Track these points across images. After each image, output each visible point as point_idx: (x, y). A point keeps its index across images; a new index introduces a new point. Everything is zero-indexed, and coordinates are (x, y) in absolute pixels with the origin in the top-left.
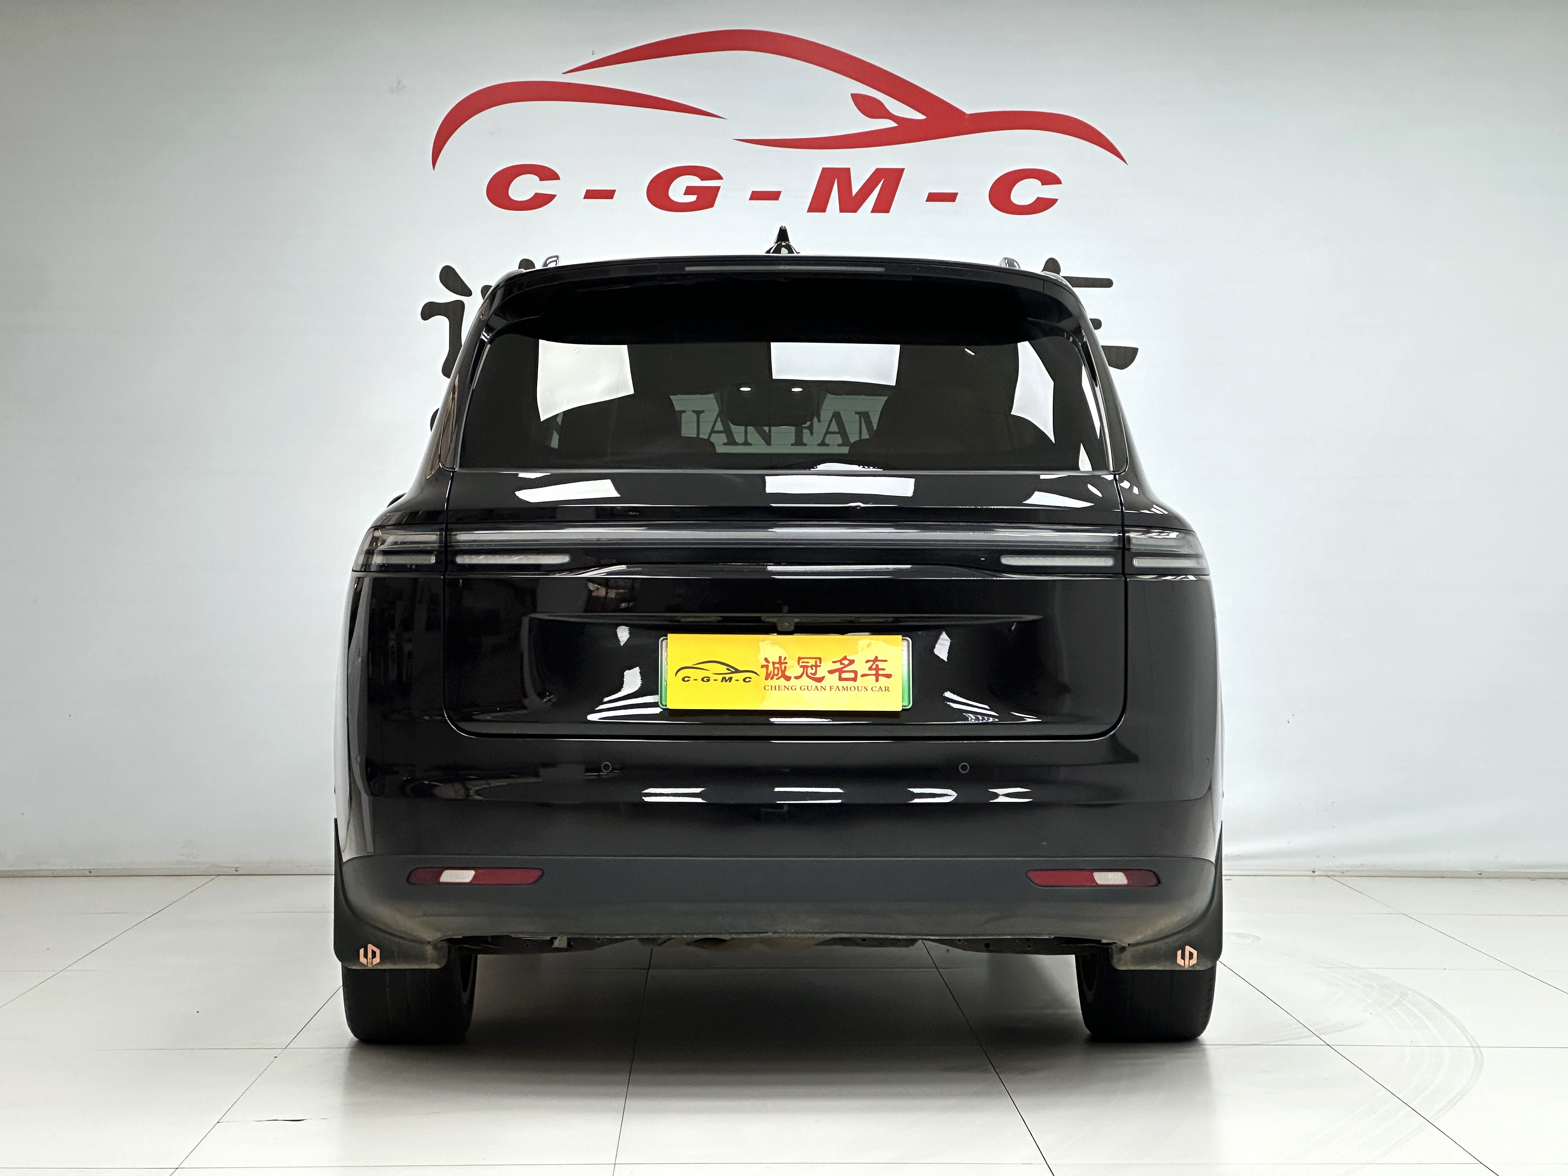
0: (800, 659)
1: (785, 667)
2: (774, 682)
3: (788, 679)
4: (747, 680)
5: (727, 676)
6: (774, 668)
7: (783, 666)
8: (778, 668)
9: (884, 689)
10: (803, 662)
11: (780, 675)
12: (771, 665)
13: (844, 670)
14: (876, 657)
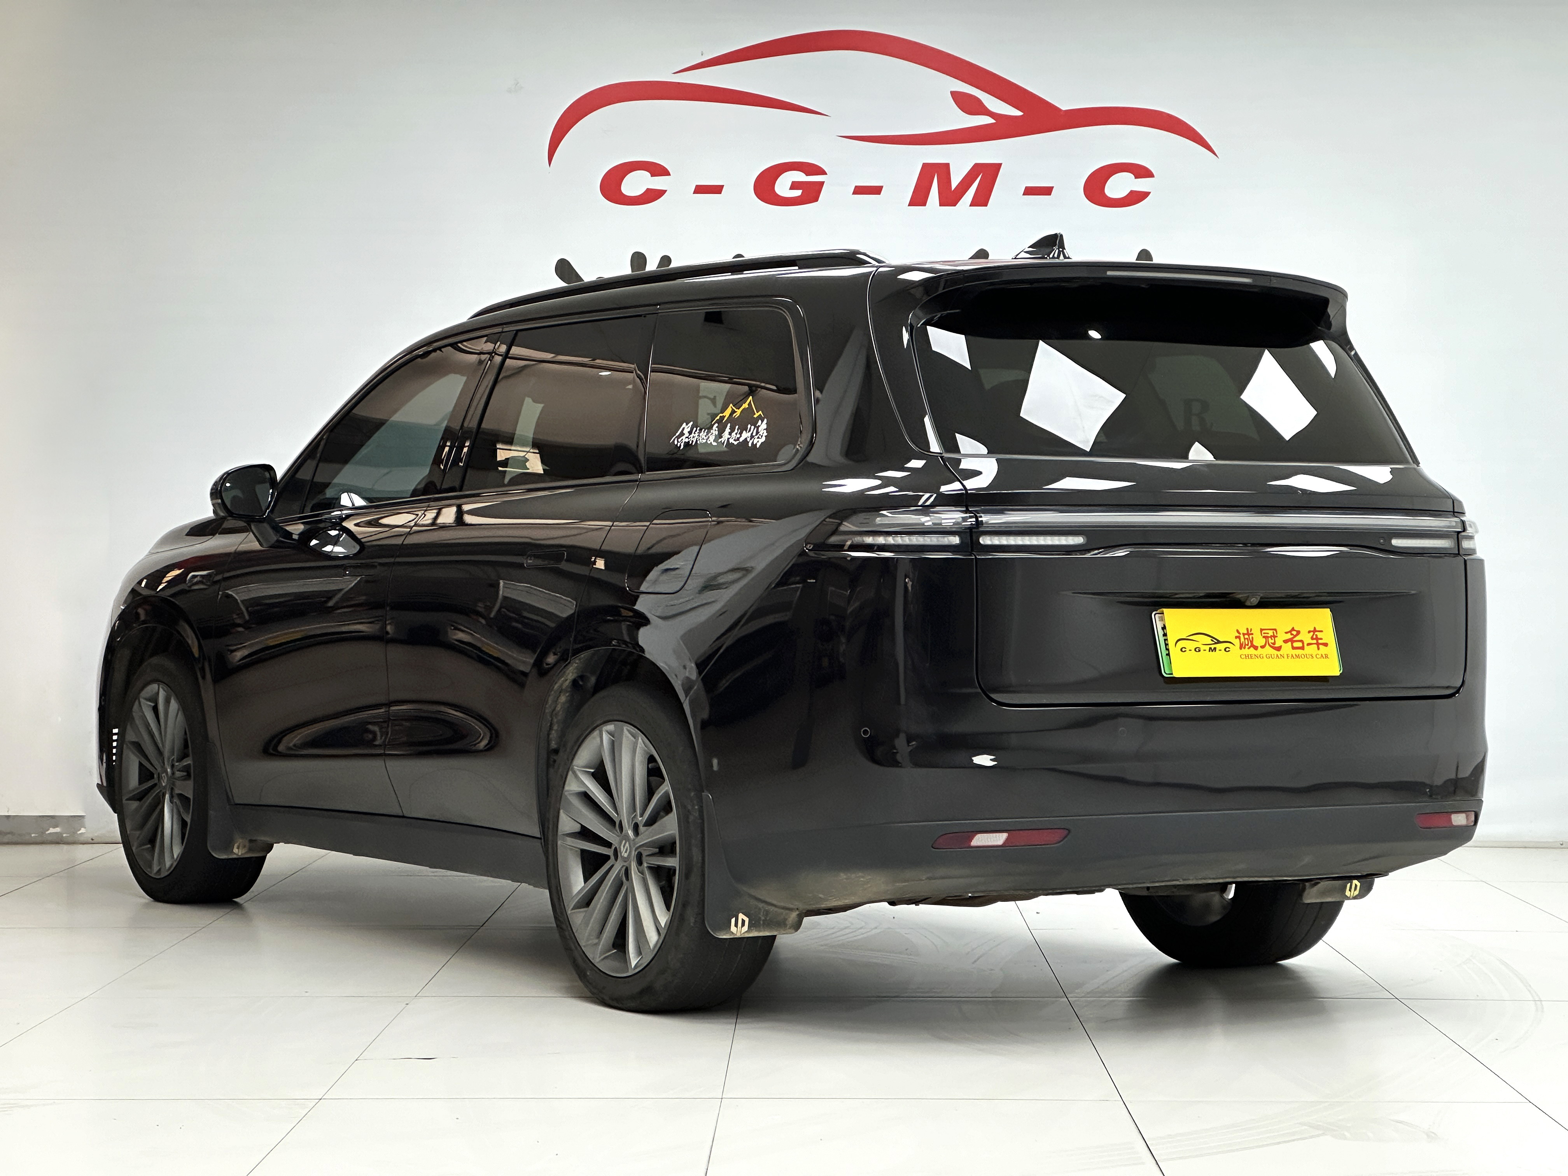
0: (1262, 630)
1: (1252, 638)
2: (1246, 651)
3: (1256, 648)
4: (1227, 650)
5: (1213, 647)
6: (1245, 639)
7: (1251, 636)
8: (1247, 639)
9: (1324, 656)
10: (1264, 633)
11: (1250, 645)
12: (1242, 636)
13: (1294, 639)
14: (1315, 628)
